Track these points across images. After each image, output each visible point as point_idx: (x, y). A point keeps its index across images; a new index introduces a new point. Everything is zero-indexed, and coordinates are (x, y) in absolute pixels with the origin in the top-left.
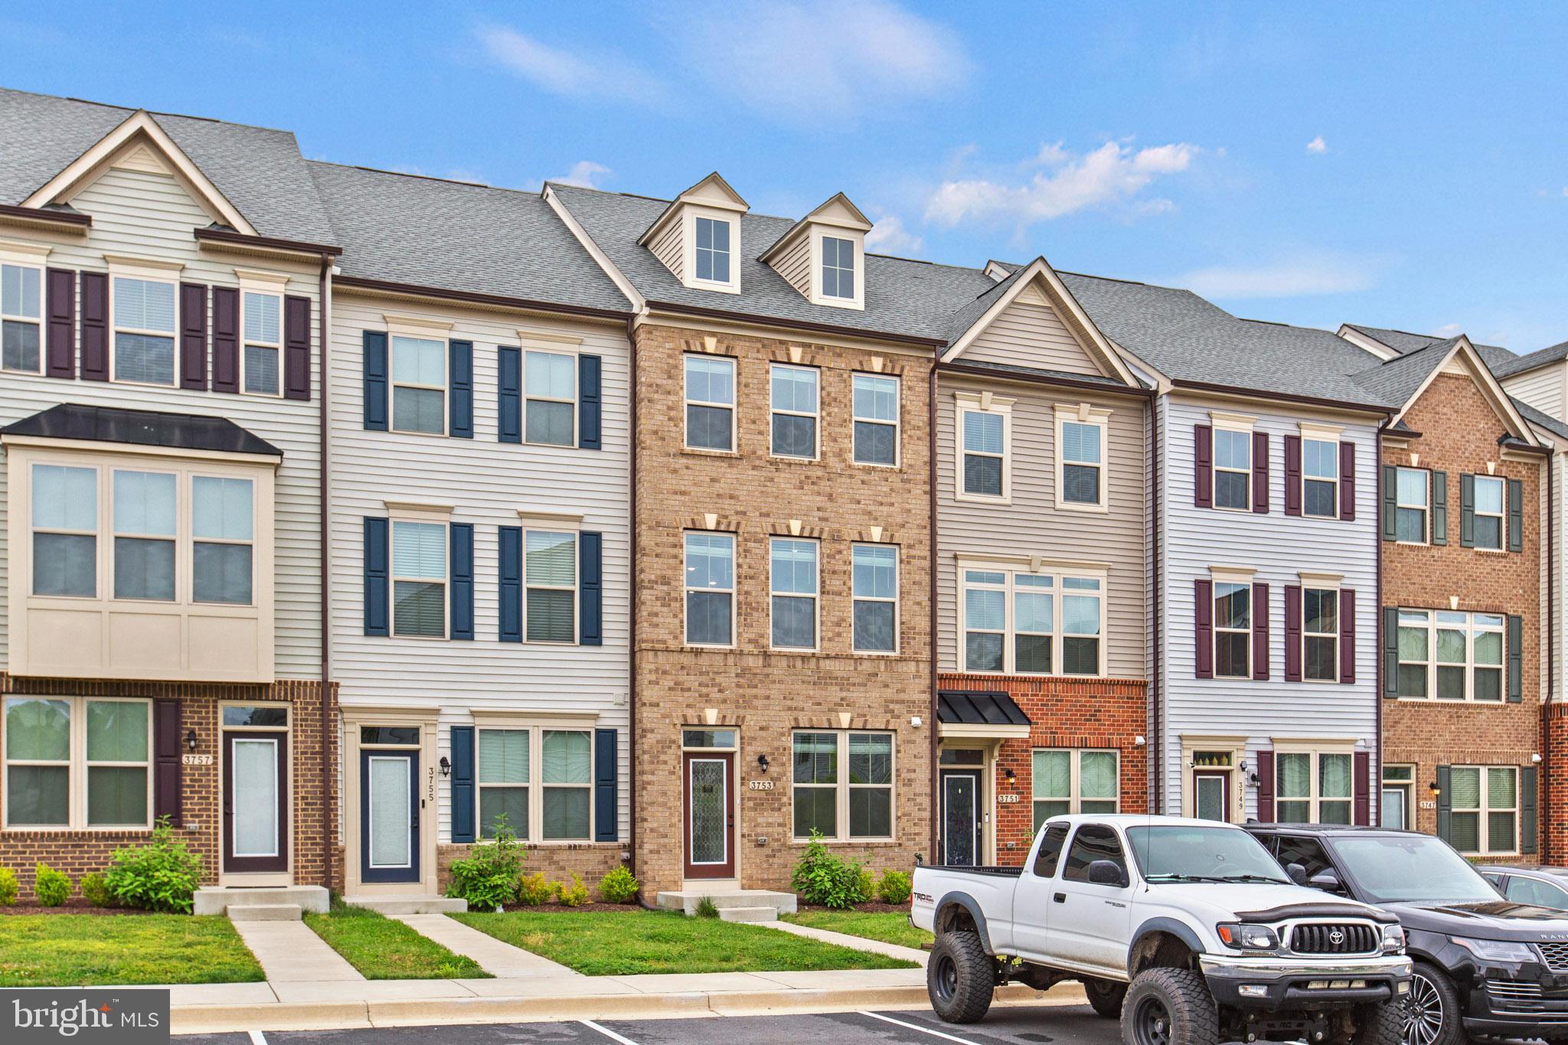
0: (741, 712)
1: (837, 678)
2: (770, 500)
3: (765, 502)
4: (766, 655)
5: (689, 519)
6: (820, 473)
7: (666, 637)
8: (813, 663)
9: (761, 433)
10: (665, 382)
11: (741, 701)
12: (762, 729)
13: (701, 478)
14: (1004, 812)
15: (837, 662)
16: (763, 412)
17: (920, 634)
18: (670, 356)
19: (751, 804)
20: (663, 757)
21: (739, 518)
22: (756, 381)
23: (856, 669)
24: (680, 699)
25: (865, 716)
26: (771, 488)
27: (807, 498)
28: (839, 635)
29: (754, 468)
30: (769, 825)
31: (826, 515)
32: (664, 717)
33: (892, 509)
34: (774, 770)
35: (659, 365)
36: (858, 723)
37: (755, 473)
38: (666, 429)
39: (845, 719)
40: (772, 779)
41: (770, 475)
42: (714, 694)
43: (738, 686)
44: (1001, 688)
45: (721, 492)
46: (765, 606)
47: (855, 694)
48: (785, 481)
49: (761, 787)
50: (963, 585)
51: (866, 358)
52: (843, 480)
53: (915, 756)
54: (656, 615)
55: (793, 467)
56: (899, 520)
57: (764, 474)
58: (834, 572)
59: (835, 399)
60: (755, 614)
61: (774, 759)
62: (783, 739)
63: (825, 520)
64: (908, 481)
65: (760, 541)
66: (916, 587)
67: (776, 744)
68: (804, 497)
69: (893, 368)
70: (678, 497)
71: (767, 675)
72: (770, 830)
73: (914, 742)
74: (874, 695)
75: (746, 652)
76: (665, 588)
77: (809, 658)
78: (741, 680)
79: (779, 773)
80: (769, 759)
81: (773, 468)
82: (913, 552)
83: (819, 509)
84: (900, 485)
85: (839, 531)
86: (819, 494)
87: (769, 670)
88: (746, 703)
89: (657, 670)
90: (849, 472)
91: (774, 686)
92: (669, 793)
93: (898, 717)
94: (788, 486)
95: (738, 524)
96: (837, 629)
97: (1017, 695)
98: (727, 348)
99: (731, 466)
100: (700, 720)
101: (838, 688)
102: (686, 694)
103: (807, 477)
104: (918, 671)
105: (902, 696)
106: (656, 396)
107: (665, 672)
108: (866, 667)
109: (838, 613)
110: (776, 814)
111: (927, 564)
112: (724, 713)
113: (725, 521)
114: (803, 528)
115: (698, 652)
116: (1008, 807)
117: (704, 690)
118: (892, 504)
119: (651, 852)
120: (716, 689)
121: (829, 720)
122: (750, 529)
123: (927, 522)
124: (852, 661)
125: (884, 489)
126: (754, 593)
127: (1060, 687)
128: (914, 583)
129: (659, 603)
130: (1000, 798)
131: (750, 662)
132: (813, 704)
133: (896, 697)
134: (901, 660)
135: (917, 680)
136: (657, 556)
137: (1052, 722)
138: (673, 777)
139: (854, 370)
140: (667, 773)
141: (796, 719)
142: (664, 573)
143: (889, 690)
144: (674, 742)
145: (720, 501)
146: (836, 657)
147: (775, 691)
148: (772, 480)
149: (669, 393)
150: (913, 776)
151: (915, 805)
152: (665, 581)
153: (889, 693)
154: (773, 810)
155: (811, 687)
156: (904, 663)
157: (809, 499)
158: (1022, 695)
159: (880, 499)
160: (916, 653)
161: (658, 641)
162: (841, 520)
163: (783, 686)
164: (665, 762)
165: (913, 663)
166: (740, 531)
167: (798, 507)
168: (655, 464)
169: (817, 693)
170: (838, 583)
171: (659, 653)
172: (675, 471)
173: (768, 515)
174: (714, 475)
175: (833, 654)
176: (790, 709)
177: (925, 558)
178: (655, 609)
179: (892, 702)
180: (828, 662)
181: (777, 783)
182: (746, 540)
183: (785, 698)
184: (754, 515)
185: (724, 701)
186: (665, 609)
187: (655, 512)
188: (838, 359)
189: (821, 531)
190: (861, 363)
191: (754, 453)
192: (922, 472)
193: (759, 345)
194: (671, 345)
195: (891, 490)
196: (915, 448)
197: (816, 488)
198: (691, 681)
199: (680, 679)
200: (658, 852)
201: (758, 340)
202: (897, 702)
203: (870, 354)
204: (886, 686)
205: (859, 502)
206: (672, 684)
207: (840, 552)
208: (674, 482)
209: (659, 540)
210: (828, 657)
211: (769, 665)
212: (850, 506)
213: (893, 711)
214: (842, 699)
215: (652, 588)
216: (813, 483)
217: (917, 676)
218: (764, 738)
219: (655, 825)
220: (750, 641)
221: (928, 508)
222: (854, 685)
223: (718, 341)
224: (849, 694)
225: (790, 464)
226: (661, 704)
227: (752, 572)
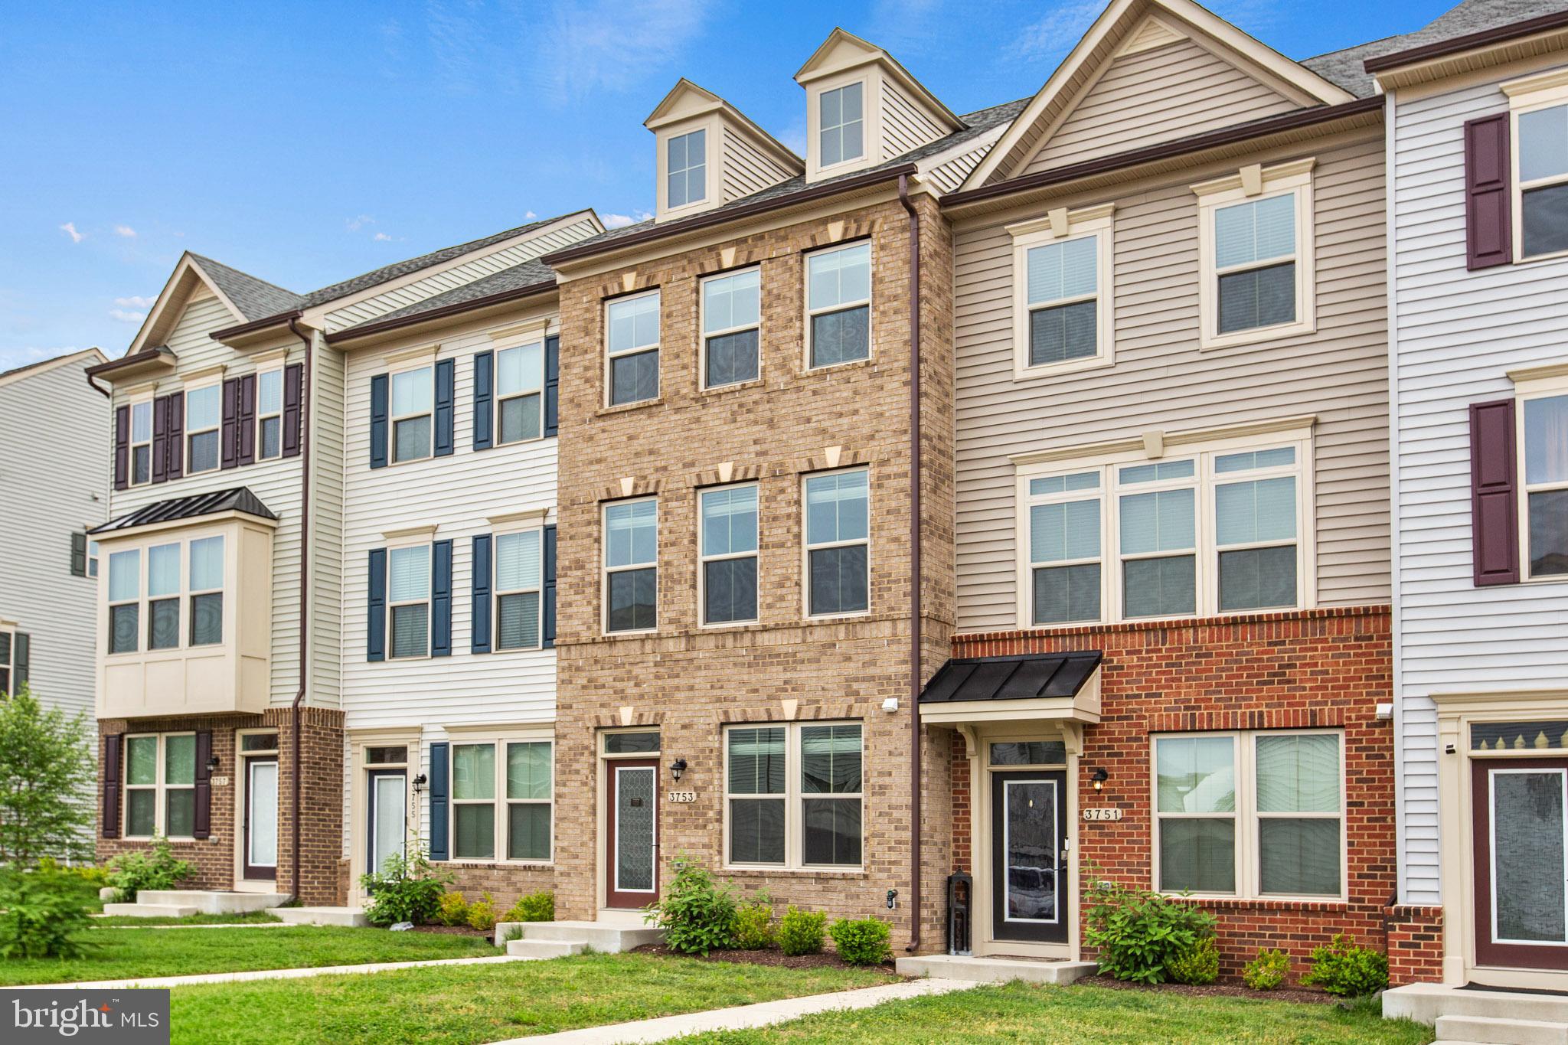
0: (660, 708)
1: (779, 655)
2: (696, 445)
3: (690, 449)
4: (689, 636)
5: (603, 489)
6: (756, 397)
7: (580, 628)
8: (748, 637)
9: (685, 367)
10: (582, 341)
11: (660, 695)
12: (684, 727)
13: (618, 439)
14: (1094, 835)
15: (779, 634)
16: (687, 341)
17: (898, 581)
18: (587, 310)
19: (670, 820)
20: (575, 766)
21: (659, 475)
22: (680, 307)
23: (804, 641)
24: (594, 698)
25: (817, 701)
26: (697, 431)
27: (741, 431)
28: (782, 598)
29: (677, 410)
30: (692, 846)
31: (765, 447)
32: (576, 720)
33: (855, 418)
34: (698, 777)
35: (577, 324)
36: (808, 713)
37: (677, 417)
38: (582, 393)
39: (789, 708)
40: (696, 789)
41: (696, 415)
42: (630, 689)
43: (657, 677)
44: (1090, 644)
45: (639, 449)
46: (689, 576)
47: (805, 674)
48: (714, 417)
49: (681, 799)
50: (1025, 500)
51: (821, 228)
52: (788, 396)
53: (890, 753)
54: (570, 605)
55: (723, 397)
56: (866, 430)
57: (688, 416)
58: (775, 519)
59: (778, 297)
60: (677, 588)
61: (698, 764)
62: (710, 738)
63: (764, 453)
64: (881, 374)
65: (683, 498)
66: (891, 517)
67: (701, 745)
68: (736, 432)
69: (858, 229)
70: (596, 467)
71: (692, 660)
72: (693, 852)
73: (890, 733)
74: (831, 672)
75: (664, 635)
76: (579, 573)
77: (742, 633)
78: (662, 670)
79: (704, 781)
80: (691, 764)
81: (699, 406)
82: (886, 470)
83: (755, 442)
84: (869, 382)
85: (782, 464)
86: (756, 423)
87: (694, 654)
88: (665, 696)
89: (570, 666)
90: (796, 385)
91: (699, 673)
92: (581, 807)
93: (866, 700)
94: (717, 422)
95: (658, 483)
96: (779, 592)
97: (1120, 653)
98: (648, 279)
99: (650, 416)
100: (614, 721)
101: (781, 668)
102: (601, 691)
103: (741, 406)
104: (894, 635)
105: (871, 671)
106: (574, 360)
107: (578, 669)
108: (820, 635)
109: (779, 571)
110: (700, 832)
111: (906, 482)
112: (641, 710)
113: (642, 483)
114: (735, 471)
115: (612, 642)
116: (1103, 827)
117: (619, 685)
118: (856, 412)
119: (562, 874)
120: (632, 683)
121: (768, 711)
122: (670, 486)
123: (906, 425)
124: (800, 631)
125: (845, 394)
126: (676, 563)
127: (1204, 634)
128: (888, 512)
129: (572, 592)
130: (1086, 814)
131: (670, 646)
132: (748, 692)
133: (861, 674)
134: (868, 621)
135: (894, 647)
136: (571, 538)
137: (1189, 691)
138: (586, 789)
139: (805, 251)
140: (578, 784)
141: (726, 713)
142: (578, 556)
143: (852, 665)
144: (587, 748)
145: (638, 460)
146: (777, 628)
147: (700, 679)
148: (698, 420)
149: (586, 352)
150: (887, 780)
151: (890, 822)
152: (579, 565)
153: (852, 669)
154: (696, 827)
155: (746, 670)
156: (874, 625)
157: (745, 432)
158: (1128, 653)
159: (838, 409)
160: (892, 609)
161: (572, 635)
162: (785, 450)
163: (710, 673)
164: (577, 772)
165: (888, 624)
166: (660, 491)
167: (729, 446)
168: (571, 436)
169: (754, 677)
170: (780, 531)
171: (573, 648)
172: (591, 438)
173: (692, 464)
174: (631, 431)
175: (772, 624)
176: (718, 700)
177: (905, 475)
178: (569, 599)
179: (856, 680)
180: (766, 635)
181: (702, 795)
182: (666, 500)
183: (712, 687)
184: (676, 468)
185: (642, 697)
186: (578, 597)
187: (571, 489)
188: (784, 244)
189: (758, 469)
190: (813, 238)
191: (677, 393)
192: (900, 357)
193: (685, 262)
194: (589, 297)
195: (856, 393)
196: (890, 326)
197: (752, 416)
198: (605, 676)
199: (594, 674)
200: (569, 875)
201: (683, 255)
202: (864, 680)
203: (825, 221)
204: (848, 659)
205: (809, 421)
206: (584, 682)
207: (782, 491)
208: (589, 450)
209: (573, 519)
210: (765, 629)
211: (694, 648)
212: (796, 428)
213: (857, 693)
214: (786, 682)
215: (565, 576)
216: (749, 411)
217: (894, 640)
218: (687, 739)
219: (565, 844)
220: (671, 621)
221: (909, 404)
222: (803, 662)
223: (638, 275)
224: (795, 675)
225: (719, 395)
226: (574, 706)
227: (673, 537)
